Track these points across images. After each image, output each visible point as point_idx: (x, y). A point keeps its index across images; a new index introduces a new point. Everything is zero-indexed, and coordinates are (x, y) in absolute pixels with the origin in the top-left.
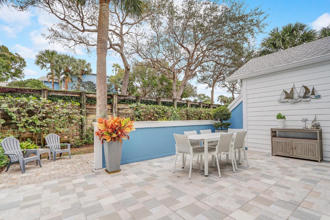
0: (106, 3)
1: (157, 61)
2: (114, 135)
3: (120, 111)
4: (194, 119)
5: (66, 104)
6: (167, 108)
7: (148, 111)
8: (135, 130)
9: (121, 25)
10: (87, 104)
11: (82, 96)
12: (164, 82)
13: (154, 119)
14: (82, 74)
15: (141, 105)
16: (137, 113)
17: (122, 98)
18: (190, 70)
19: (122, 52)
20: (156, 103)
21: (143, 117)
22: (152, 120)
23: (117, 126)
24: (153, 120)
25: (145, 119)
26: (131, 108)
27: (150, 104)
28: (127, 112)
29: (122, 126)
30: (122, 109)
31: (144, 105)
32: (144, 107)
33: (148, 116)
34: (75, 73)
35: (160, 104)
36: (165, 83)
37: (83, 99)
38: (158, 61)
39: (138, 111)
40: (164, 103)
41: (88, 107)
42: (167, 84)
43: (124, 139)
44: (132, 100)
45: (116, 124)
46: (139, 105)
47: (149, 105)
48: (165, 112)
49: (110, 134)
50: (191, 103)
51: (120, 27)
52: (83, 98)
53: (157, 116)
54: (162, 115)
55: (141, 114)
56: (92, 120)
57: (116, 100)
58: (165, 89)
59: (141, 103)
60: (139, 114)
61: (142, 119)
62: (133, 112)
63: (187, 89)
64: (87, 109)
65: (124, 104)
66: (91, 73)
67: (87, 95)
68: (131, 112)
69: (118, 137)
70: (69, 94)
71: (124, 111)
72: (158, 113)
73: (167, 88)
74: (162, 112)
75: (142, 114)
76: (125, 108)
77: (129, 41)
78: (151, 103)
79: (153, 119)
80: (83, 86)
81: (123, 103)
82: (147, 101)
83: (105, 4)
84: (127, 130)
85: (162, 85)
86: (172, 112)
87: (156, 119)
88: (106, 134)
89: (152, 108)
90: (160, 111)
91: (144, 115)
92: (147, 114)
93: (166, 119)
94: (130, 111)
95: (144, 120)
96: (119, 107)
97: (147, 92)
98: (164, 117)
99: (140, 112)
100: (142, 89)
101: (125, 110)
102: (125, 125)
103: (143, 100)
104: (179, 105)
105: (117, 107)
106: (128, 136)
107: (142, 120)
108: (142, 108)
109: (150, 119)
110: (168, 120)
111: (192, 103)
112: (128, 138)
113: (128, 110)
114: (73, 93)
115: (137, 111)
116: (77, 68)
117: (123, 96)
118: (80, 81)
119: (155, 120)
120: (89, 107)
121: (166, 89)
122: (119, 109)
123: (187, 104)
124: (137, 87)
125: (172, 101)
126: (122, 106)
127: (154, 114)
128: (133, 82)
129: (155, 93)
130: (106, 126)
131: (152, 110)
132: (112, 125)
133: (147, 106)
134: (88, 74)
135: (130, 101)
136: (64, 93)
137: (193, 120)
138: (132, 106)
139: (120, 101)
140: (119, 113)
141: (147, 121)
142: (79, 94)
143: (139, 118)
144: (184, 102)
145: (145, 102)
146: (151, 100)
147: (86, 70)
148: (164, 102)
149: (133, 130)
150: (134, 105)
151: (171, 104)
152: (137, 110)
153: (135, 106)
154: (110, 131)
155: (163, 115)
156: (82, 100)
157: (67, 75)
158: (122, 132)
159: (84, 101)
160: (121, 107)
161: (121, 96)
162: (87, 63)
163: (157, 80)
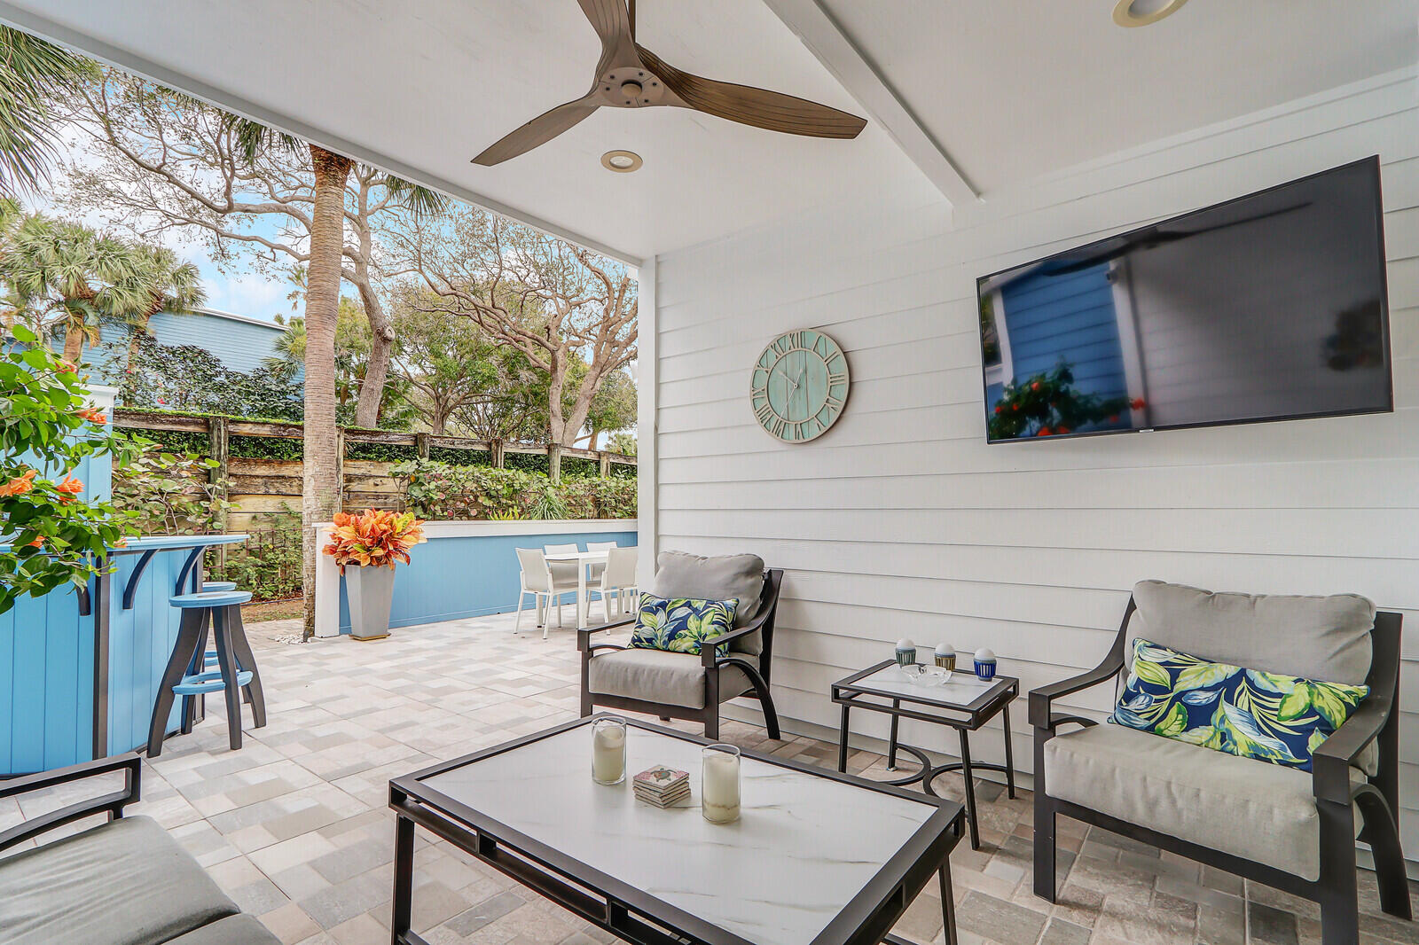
0: (336, 185)
1: (493, 306)
2: (379, 552)
3: (355, 486)
4: (619, 515)
5: (162, 459)
6: (522, 476)
7: (455, 489)
8: (426, 541)
9: (362, 187)
10: (231, 460)
11: (215, 432)
12: (521, 368)
13: (479, 513)
14: (154, 312)
15: (431, 467)
16: (417, 493)
17: (362, 440)
18: (613, 343)
19: (365, 282)
20: (486, 459)
21: (437, 508)
22: (469, 518)
23: (385, 531)
24: (476, 518)
25: (446, 513)
26: (395, 475)
27: (465, 464)
28: (379, 489)
29: (397, 531)
30: (361, 478)
31: (441, 467)
32: (444, 474)
33: (458, 503)
34: (118, 307)
35: (501, 462)
36: (524, 374)
37: (219, 443)
38: (496, 306)
39: (423, 488)
40: (515, 461)
41: (234, 471)
42: (535, 378)
43: (400, 560)
44: (397, 446)
45: (384, 527)
46: (425, 465)
47: (459, 468)
48: (515, 491)
49: (368, 550)
50: (612, 460)
51: (359, 192)
52: (219, 437)
53: (488, 503)
54: (504, 501)
55: (432, 498)
56: (248, 517)
57: (341, 448)
58: (526, 396)
59: (432, 458)
60: (425, 496)
61: (435, 514)
62: (402, 489)
63: (616, 399)
64: (230, 475)
65: (370, 459)
66: (193, 308)
67: (231, 428)
68: (397, 490)
69: (388, 555)
70: (162, 422)
71: (368, 486)
72: (493, 493)
73: (536, 394)
74: (505, 492)
75: (436, 498)
76: (371, 476)
77: (386, 227)
78: (469, 458)
79: (473, 512)
80: (161, 366)
81: (364, 458)
82: (452, 450)
83: (334, 189)
84: (408, 542)
85: (517, 378)
86: (541, 492)
87: (484, 515)
88: (359, 550)
89: (471, 478)
90: (500, 487)
91: (443, 501)
92: (453, 497)
93: (517, 515)
94: (390, 486)
95: (444, 516)
96: (352, 471)
97: (451, 403)
98: (512, 506)
99: (429, 491)
100: (430, 390)
101: (371, 481)
102: (403, 530)
103: (440, 448)
104: (570, 466)
105: (343, 471)
106: (407, 556)
107: (435, 517)
108: (437, 477)
109: (464, 514)
110: (522, 517)
111: (616, 461)
112: (408, 561)
113: (385, 481)
114: (178, 419)
115: (417, 488)
116: (132, 287)
117: (364, 433)
118: (142, 342)
119: (482, 519)
120: (239, 472)
121: (531, 397)
122: (349, 479)
123: (598, 463)
124: (410, 381)
125: (544, 452)
126: (362, 467)
127: (476, 497)
128: (393, 360)
129: (485, 408)
130: (357, 530)
131: (470, 486)
132: (373, 530)
133: (453, 469)
134: (180, 311)
135: (389, 449)
136: (143, 420)
137: (614, 517)
138: (399, 470)
139: (355, 450)
140: (349, 492)
141: (452, 519)
142: (201, 424)
143: (425, 510)
144: (588, 457)
145: (449, 454)
146: (469, 448)
147: (172, 292)
148: (516, 455)
149: (420, 542)
150: (408, 467)
151: (540, 465)
152: (417, 482)
153: (411, 471)
154: (368, 541)
155: (511, 500)
156: (215, 444)
157: (81, 314)
158: (395, 545)
159: (220, 449)
160: (358, 472)
161: (358, 434)
162: (178, 265)
163: (494, 360)
